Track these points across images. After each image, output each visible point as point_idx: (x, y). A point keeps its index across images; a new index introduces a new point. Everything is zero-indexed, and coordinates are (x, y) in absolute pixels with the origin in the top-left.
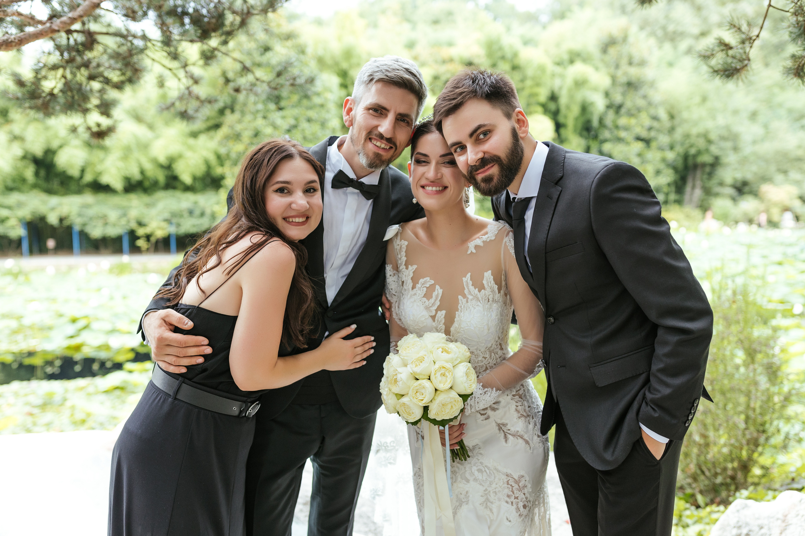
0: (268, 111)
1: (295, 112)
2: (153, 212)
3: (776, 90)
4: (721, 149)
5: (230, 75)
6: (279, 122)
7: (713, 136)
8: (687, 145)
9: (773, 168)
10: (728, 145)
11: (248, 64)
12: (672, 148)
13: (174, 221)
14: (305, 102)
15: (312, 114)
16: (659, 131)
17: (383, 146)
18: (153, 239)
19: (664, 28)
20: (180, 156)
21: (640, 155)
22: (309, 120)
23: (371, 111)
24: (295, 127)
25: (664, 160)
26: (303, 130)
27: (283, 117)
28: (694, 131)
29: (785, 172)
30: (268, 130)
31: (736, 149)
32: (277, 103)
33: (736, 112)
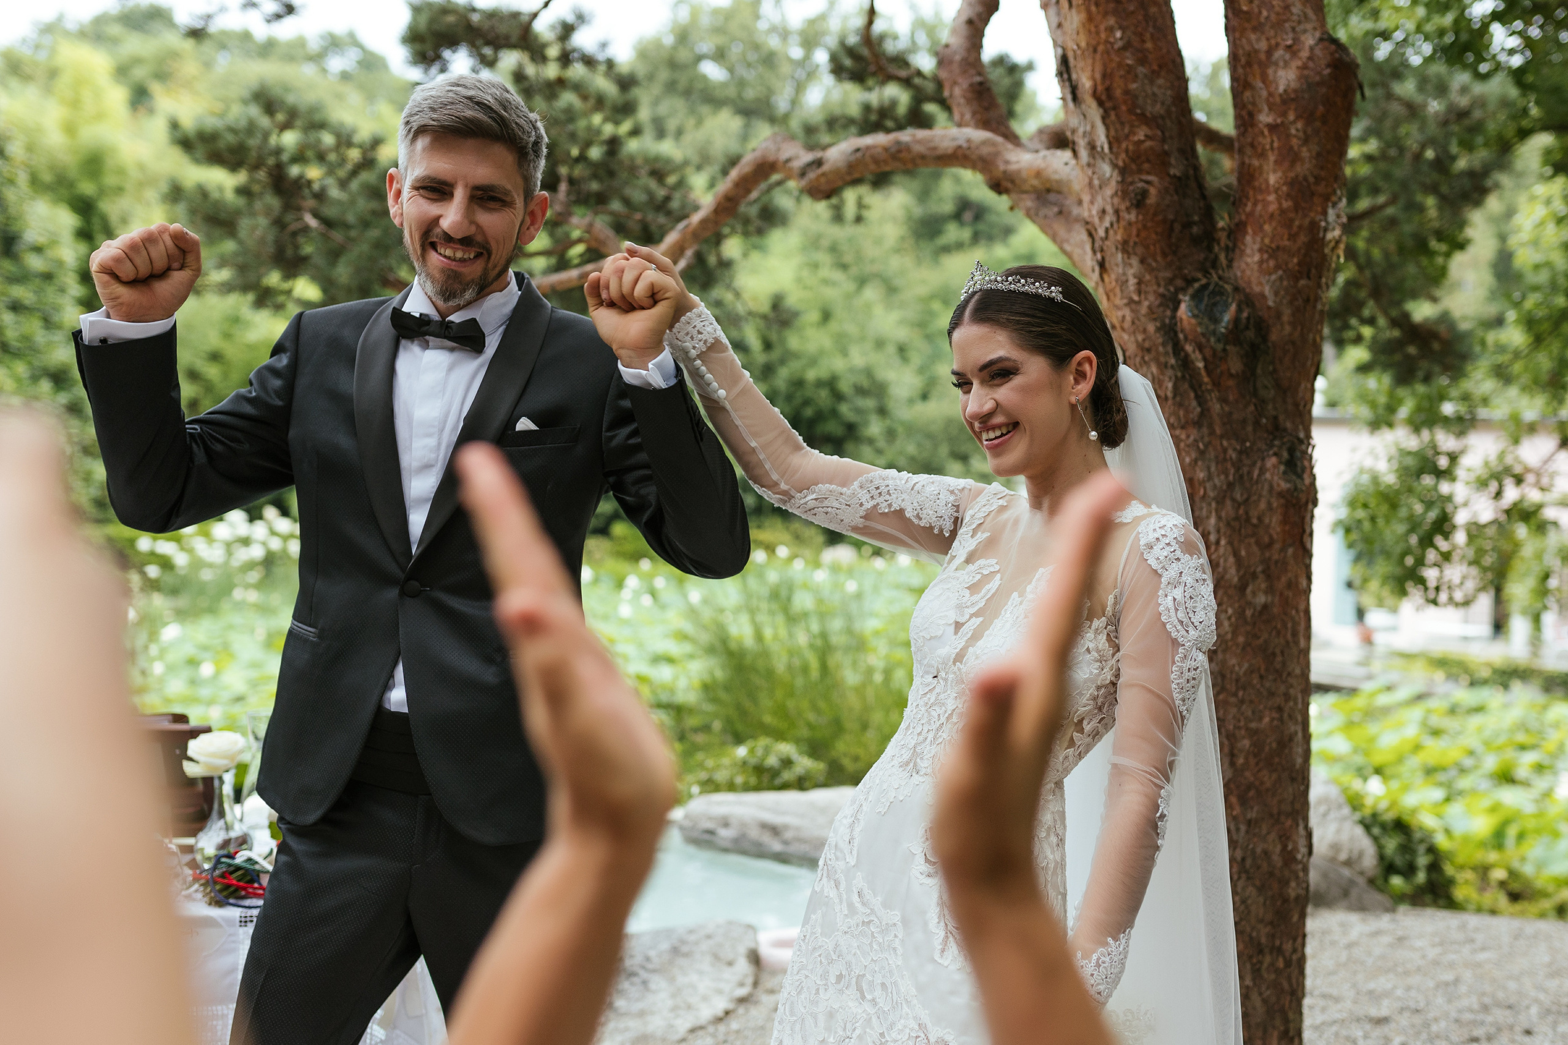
4: (859, 411)
7: (845, 386)
8: (798, 400)
9: (944, 450)
10: (869, 403)
14: (8, 265)
15: (21, 293)
17: (459, 255)
22: (16, 307)
23: (421, 191)
28: (811, 375)
29: (964, 458)
31: (882, 411)
33: (880, 344)
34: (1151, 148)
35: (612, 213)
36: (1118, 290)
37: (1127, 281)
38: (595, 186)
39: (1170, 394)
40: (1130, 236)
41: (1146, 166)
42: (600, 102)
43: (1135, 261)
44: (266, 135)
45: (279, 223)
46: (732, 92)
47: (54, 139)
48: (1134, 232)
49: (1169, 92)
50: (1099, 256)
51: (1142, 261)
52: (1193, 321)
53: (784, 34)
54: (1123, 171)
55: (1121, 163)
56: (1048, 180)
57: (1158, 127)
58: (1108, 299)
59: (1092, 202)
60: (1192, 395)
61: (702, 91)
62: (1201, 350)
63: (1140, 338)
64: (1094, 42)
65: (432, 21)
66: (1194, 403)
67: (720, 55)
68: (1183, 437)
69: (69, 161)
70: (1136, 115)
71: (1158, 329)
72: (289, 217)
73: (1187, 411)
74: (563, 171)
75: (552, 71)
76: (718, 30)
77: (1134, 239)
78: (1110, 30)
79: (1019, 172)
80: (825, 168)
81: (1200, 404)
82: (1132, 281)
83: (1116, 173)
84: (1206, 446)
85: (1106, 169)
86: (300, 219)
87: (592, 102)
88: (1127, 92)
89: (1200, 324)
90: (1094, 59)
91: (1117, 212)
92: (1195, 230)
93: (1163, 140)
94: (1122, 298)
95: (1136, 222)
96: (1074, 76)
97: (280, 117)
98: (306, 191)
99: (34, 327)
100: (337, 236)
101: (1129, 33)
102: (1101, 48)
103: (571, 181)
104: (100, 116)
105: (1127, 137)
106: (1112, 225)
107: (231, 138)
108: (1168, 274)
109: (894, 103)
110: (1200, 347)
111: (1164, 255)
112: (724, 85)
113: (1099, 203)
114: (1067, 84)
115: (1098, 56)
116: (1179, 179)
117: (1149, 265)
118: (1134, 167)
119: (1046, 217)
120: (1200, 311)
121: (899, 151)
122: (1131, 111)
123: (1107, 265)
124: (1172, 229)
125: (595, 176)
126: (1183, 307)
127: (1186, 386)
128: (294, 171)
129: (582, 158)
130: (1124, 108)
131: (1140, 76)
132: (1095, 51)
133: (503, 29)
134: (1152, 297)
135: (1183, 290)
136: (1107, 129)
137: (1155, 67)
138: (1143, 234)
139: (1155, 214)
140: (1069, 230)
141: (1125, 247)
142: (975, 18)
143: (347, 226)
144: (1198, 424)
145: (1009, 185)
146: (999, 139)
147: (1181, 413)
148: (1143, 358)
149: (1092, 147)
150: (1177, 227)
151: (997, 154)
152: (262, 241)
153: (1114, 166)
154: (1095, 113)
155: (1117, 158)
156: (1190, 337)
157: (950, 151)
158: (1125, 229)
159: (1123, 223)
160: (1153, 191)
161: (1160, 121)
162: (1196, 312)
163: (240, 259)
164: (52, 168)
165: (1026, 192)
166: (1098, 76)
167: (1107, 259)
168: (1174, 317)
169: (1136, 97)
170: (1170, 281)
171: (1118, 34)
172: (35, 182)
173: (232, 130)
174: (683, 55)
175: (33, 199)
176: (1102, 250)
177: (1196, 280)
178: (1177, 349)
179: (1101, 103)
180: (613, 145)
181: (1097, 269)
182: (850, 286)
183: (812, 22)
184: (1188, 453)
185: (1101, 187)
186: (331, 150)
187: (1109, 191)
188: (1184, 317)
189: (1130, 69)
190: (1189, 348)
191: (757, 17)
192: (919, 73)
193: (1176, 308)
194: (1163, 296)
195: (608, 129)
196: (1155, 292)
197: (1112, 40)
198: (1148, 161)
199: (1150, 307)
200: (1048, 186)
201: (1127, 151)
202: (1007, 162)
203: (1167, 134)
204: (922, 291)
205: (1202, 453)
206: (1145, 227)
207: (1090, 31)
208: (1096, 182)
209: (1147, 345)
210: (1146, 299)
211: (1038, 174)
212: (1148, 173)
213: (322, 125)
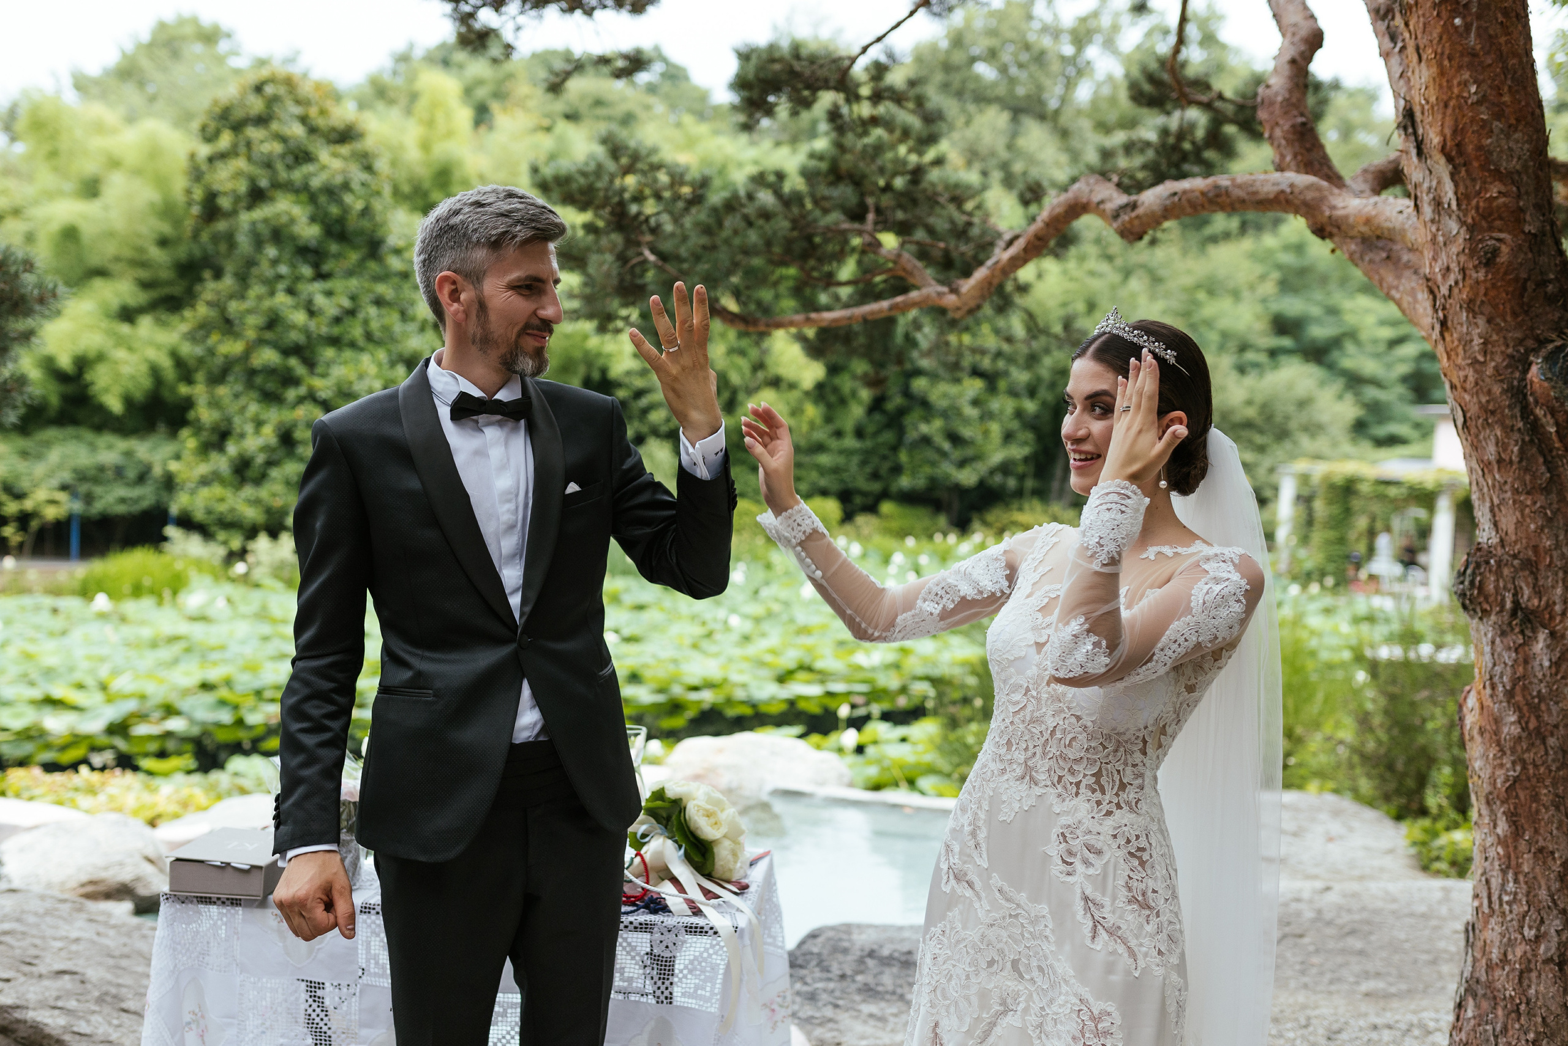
0: (298, 279)
1: (354, 283)
2: (39, 469)
3: (1201, 296)
5: (225, 203)
6: (320, 300)
11: (264, 183)
12: (1032, 392)
13: (83, 488)
14: (372, 265)
15: (384, 289)
16: (1011, 360)
18: (34, 524)
19: (1005, 166)
20: (101, 357)
21: (975, 402)
22: (379, 302)
24: (351, 313)
25: (1019, 414)
26: (366, 322)
27: (329, 294)
30: (299, 317)
32: (316, 266)
34: (1505, 205)
35: (918, 243)
36: (1460, 350)
37: (1472, 341)
38: (900, 215)
39: (1515, 458)
40: (1476, 295)
41: (1498, 223)
42: (906, 133)
43: (1481, 321)
44: (612, 177)
45: (622, 258)
46: (1001, 91)
47: (413, 155)
48: (1482, 290)
49: (1526, 146)
50: (1441, 314)
51: (1489, 321)
52: (1546, 384)
53: (1056, 33)
54: (1472, 229)
55: (1470, 221)
56: (1378, 227)
57: (1513, 183)
58: (1449, 358)
59: (1435, 259)
60: (1541, 460)
61: (974, 91)
62: (1553, 416)
63: (1484, 399)
64: (1445, 97)
65: (760, 68)
66: (1543, 469)
67: (992, 55)
68: (1529, 502)
69: (424, 173)
70: (1490, 170)
71: (1504, 392)
72: (630, 253)
73: (1534, 477)
74: (870, 201)
75: (865, 110)
76: (992, 33)
77: (1481, 297)
78: (1465, 84)
79: (1346, 217)
80: (1140, 211)
81: (1549, 470)
82: (1477, 341)
83: (1463, 230)
84: (1554, 513)
85: (1453, 226)
86: (641, 254)
87: (898, 133)
88: (1480, 148)
89: (1554, 387)
90: (1444, 114)
91: (1463, 270)
92: (1550, 288)
93: (1519, 196)
94: (1464, 359)
95: (1485, 281)
96: (1420, 131)
97: (624, 161)
98: (644, 227)
99: (393, 318)
100: (671, 269)
101: (1484, 87)
102: (1452, 103)
103: (879, 211)
104: (450, 134)
105: (1478, 193)
106: (1456, 283)
107: (582, 181)
108: (1518, 335)
109: (1192, 126)
110: (1553, 412)
111: (1515, 314)
112: (994, 85)
113: (1443, 259)
114: (1412, 138)
115: (1449, 111)
116: (1535, 235)
117: (1498, 324)
118: (1484, 224)
119: (1371, 261)
120: (1554, 374)
121: (1218, 196)
122: (1483, 167)
123: (1449, 324)
124: (1524, 288)
125: (900, 206)
126: (1534, 369)
127: (1534, 450)
128: (634, 209)
129: (888, 188)
130: (1476, 164)
131: (1496, 131)
132: (1446, 106)
133: (822, 73)
134: (1498, 358)
135: (1535, 351)
136: (1456, 185)
137: (1513, 121)
138: (1492, 293)
139: (1506, 273)
140: (1399, 277)
141: (1470, 306)
142: (1298, 58)
143: (678, 259)
144: (1546, 490)
145: (1335, 231)
146: (1324, 184)
147: (1528, 478)
148: (1486, 420)
149: (1437, 203)
150: (1530, 286)
151: (1323, 199)
152: (608, 275)
153: (1463, 223)
154: (1442, 169)
155: (1465, 215)
156: (1541, 401)
157: (1272, 196)
158: (1471, 287)
159: (1468, 282)
160: (1505, 249)
161: (1516, 177)
162: (1549, 375)
163: (588, 290)
164: (410, 180)
165: (1352, 238)
166: (1448, 132)
167: (1450, 318)
168: (1523, 379)
169: (1491, 153)
170: (1521, 342)
171: (1473, 89)
172: (396, 192)
173: (584, 174)
174: (958, 57)
175: (395, 208)
176: (1444, 309)
177: (1553, 341)
178: (1526, 412)
179: (1450, 159)
180: (917, 174)
181: (1438, 327)
182: (1115, 278)
183: (1083, 20)
184: (1533, 520)
185: (1445, 244)
186: (666, 189)
187: (1454, 249)
188: (1535, 380)
189: (1484, 124)
190: (1539, 412)
191: (1030, 17)
192: (1221, 97)
193: (1526, 370)
194: (1512, 357)
195: (913, 158)
196: (1502, 352)
197: (1465, 94)
198: (1501, 218)
199: (1496, 368)
200: (1378, 233)
201: (1477, 208)
202: (1333, 208)
203: (1523, 190)
204: (1188, 281)
205: (1550, 520)
206: (1494, 286)
207: (1441, 86)
208: (1441, 239)
209: (1491, 407)
210: (1492, 360)
211: (1368, 221)
212: (1500, 231)
213: (657, 167)
